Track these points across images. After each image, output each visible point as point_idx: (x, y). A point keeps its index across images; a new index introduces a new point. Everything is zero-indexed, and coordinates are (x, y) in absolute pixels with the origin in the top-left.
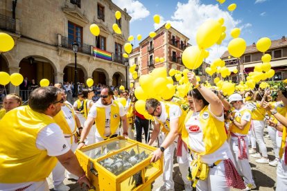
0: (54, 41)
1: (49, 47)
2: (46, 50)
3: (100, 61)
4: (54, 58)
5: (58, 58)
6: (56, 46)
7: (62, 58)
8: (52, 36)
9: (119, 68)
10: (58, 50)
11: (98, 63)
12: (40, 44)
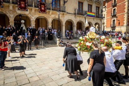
0: (74, 12)
1: (73, 15)
2: (72, 16)
3: (90, 18)
4: (74, 19)
5: (75, 19)
6: (75, 14)
7: (76, 19)
8: (74, 10)
9: (98, 20)
10: (75, 16)
11: (89, 19)
12: (71, 14)
